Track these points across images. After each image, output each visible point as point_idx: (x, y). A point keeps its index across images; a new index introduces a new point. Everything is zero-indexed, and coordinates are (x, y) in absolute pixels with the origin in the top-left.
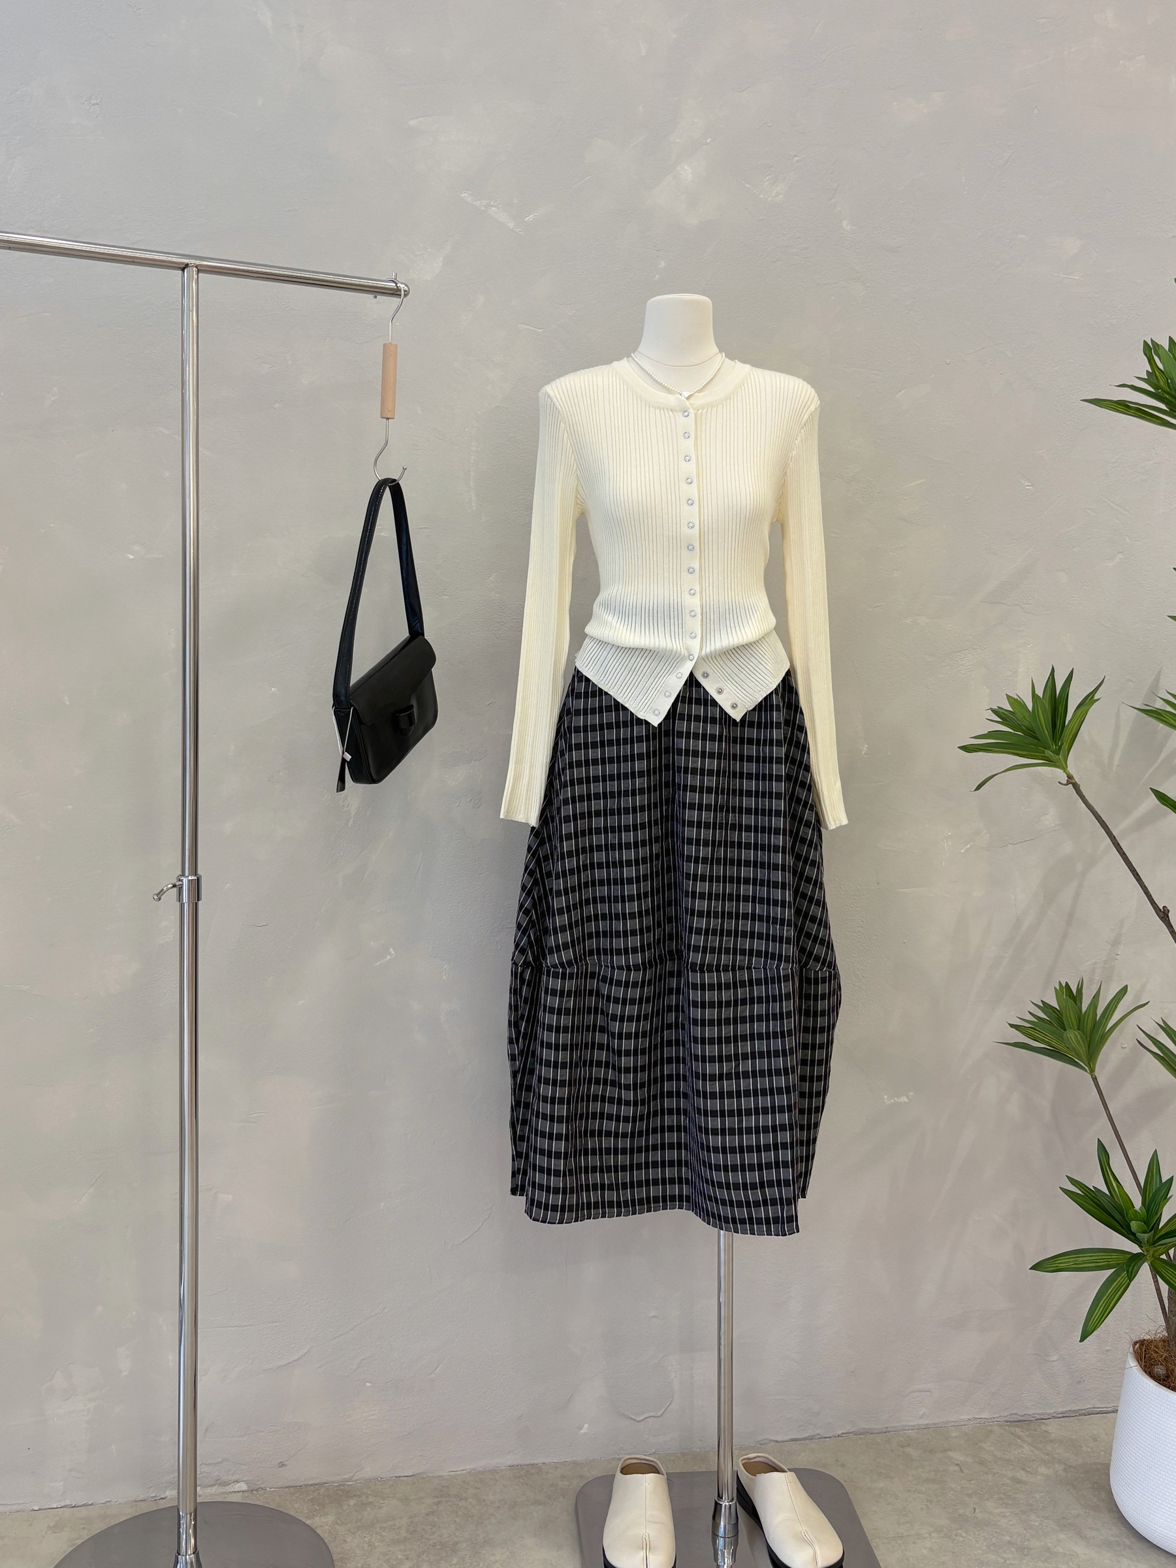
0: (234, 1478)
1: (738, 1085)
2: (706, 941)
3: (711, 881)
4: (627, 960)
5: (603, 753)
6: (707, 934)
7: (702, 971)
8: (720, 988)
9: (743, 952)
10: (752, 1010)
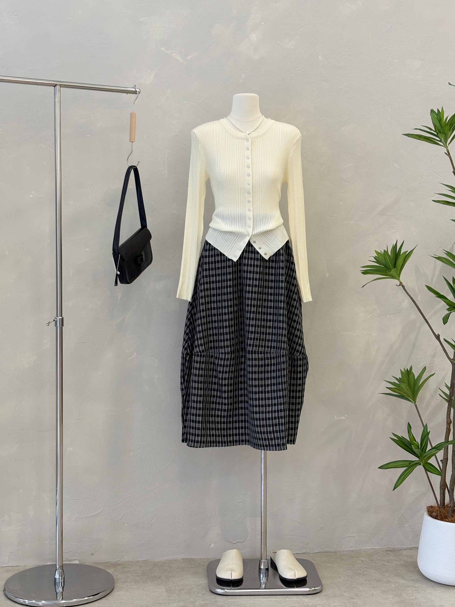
0: (74, 558)
1: (265, 396)
2: (254, 342)
3: (256, 320)
4: (225, 350)
5: (216, 272)
6: (254, 340)
7: (252, 353)
8: (259, 360)
9: (268, 347)
10: (271, 368)
